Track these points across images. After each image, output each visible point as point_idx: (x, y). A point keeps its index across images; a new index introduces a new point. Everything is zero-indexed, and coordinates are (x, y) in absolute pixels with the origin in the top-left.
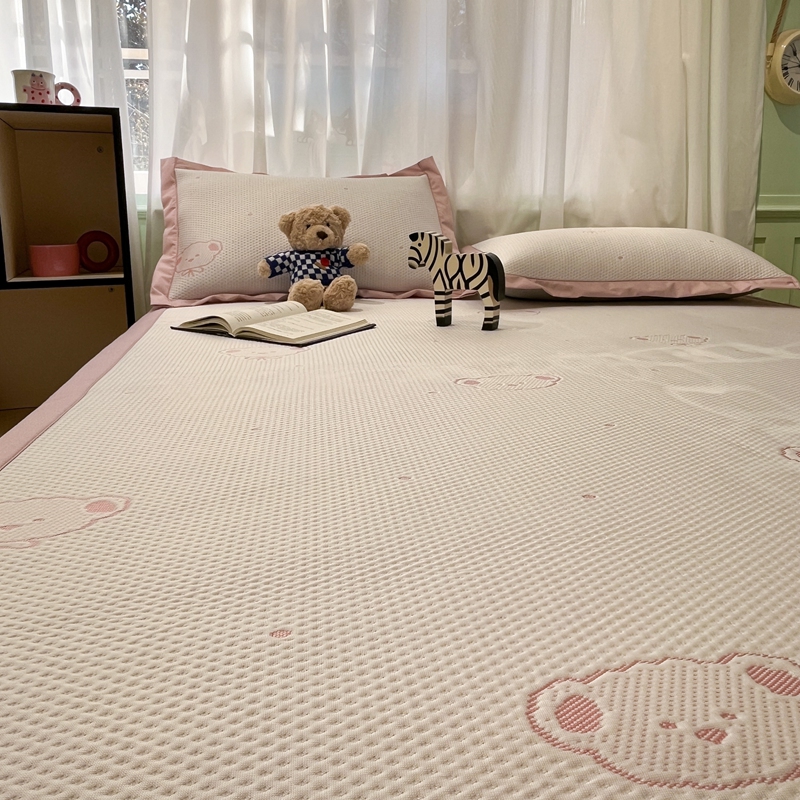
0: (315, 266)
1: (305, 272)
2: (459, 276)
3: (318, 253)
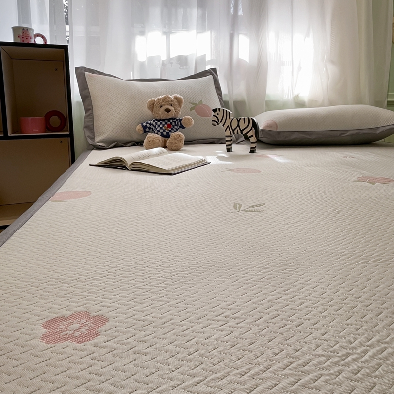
2: (238, 128)
3: (167, 121)
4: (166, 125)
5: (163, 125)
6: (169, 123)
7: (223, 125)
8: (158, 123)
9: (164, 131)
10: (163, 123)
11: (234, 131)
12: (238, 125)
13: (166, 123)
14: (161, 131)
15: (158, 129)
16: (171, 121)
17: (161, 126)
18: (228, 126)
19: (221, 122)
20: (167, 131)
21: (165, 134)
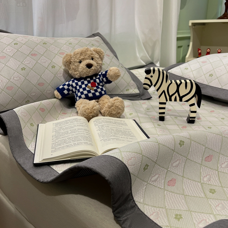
0: (87, 89)
1: (82, 93)
2: (177, 94)
3: (89, 79)
4: (90, 85)
5: (86, 85)
6: (92, 81)
7: (157, 90)
8: (80, 83)
9: (89, 92)
10: (86, 82)
11: (170, 97)
12: (178, 91)
13: (89, 82)
14: (85, 92)
15: (81, 90)
16: (94, 78)
17: (83, 86)
18: (164, 91)
19: (155, 86)
20: (92, 91)
21: (90, 95)
